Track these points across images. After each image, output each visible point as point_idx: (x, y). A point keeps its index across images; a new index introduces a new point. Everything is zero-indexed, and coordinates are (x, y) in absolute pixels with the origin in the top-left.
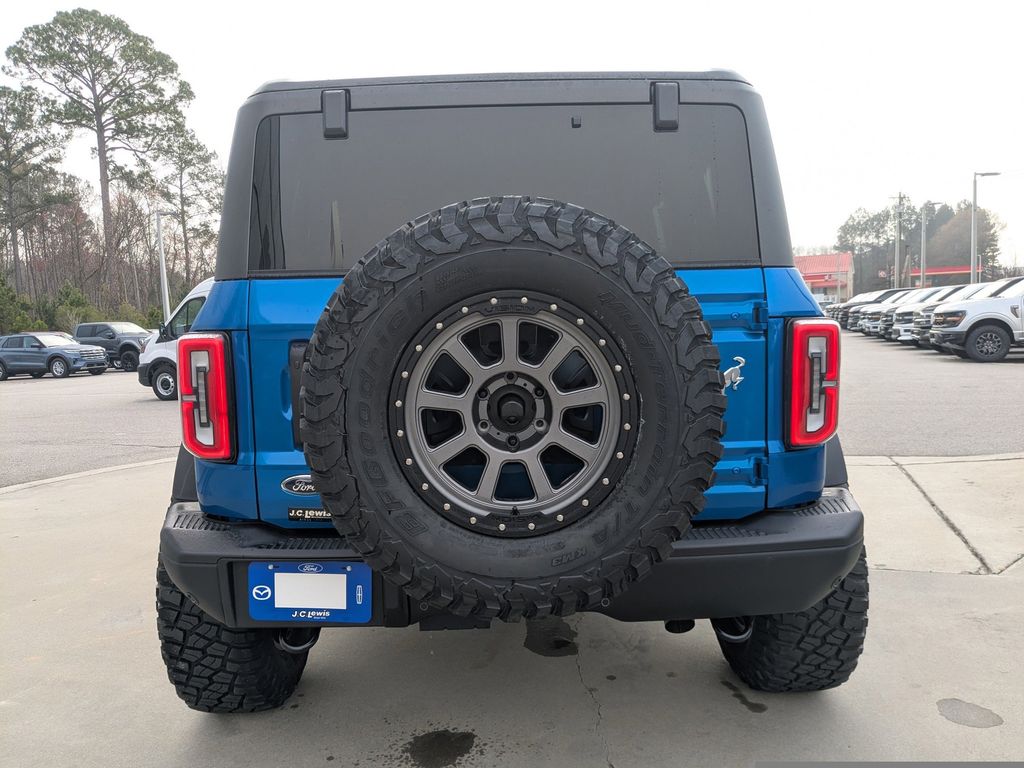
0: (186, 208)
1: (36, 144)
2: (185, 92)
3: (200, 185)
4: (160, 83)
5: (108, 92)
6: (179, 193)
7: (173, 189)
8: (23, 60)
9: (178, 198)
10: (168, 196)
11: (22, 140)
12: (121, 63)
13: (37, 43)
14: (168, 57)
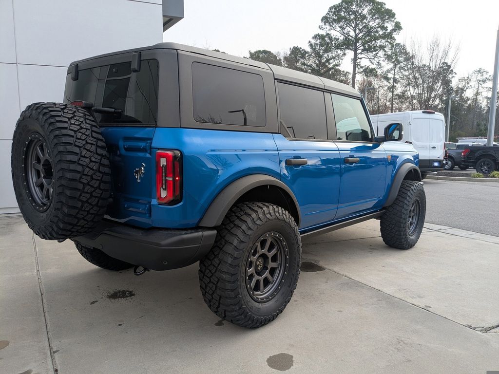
0: (395, 84)
1: (331, 59)
2: (398, 27)
3: (404, 72)
4: (386, 25)
5: (361, 32)
6: (393, 77)
7: (390, 75)
8: (328, 22)
9: (392, 80)
10: (387, 79)
11: (325, 58)
12: (369, 17)
13: (334, 13)
14: (391, 11)
